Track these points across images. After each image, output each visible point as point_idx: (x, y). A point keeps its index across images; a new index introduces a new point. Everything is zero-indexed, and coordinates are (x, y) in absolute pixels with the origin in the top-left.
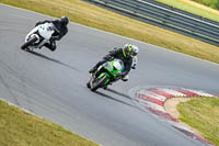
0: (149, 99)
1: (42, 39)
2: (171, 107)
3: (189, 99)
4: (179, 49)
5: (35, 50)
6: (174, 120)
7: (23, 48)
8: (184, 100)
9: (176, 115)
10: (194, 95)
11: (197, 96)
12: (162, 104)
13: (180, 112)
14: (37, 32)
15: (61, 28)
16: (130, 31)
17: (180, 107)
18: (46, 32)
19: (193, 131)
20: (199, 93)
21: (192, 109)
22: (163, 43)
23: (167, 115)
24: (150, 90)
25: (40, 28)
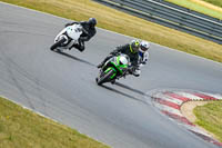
0: (165, 103)
1: (70, 39)
2: (188, 111)
4: (196, 52)
5: (64, 51)
6: (191, 124)
7: (52, 49)
8: (201, 104)
9: (193, 119)
10: (211, 98)
11: (214, 99)
12: (179, 107)
13: (197, 115)
14: (65, 34)
15: (89, 29)
16: (147, 34)
17: (197, 111)
18: (74, 33)
19: (210, 135)
20: (216, 97)
21: (209, 113)
22: (180, 46)
23: (184, 119)
25: (68, 30)
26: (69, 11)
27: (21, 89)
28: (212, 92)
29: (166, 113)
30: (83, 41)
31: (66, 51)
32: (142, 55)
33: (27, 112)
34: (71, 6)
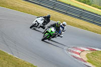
0: (73, 52)
1: (39, 24)
2: (84, 56)
3: (91, 52)
4: (87, 29)
6: (85, 61)
8: (89, 52)
9: (86, 59)
10: (94, 50)
11: (96, 50)
12: (79, 54)
14: (36, 21)
15: (47, 19)
17: (88, 56)
18: (40, 21)
20: (96, 49)
21: (93, 57)
22: (80, 26)
24: (74, 47)
25: (38, 19)
26: (29, 10)
27: (8, 46)
28: (94, 47)
29: (74, 56)
30: (45, 25)
31: (37, 29)
32: (63, 28)
33: (10, 56)
34: (30, 8)
